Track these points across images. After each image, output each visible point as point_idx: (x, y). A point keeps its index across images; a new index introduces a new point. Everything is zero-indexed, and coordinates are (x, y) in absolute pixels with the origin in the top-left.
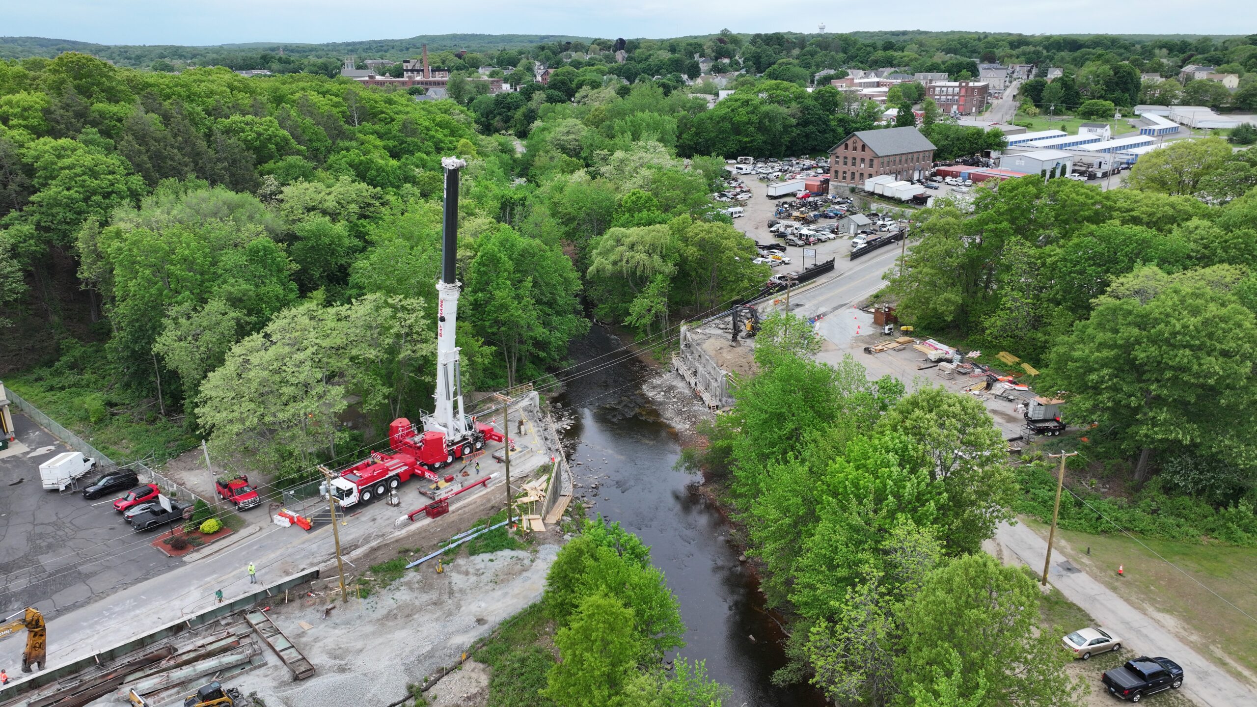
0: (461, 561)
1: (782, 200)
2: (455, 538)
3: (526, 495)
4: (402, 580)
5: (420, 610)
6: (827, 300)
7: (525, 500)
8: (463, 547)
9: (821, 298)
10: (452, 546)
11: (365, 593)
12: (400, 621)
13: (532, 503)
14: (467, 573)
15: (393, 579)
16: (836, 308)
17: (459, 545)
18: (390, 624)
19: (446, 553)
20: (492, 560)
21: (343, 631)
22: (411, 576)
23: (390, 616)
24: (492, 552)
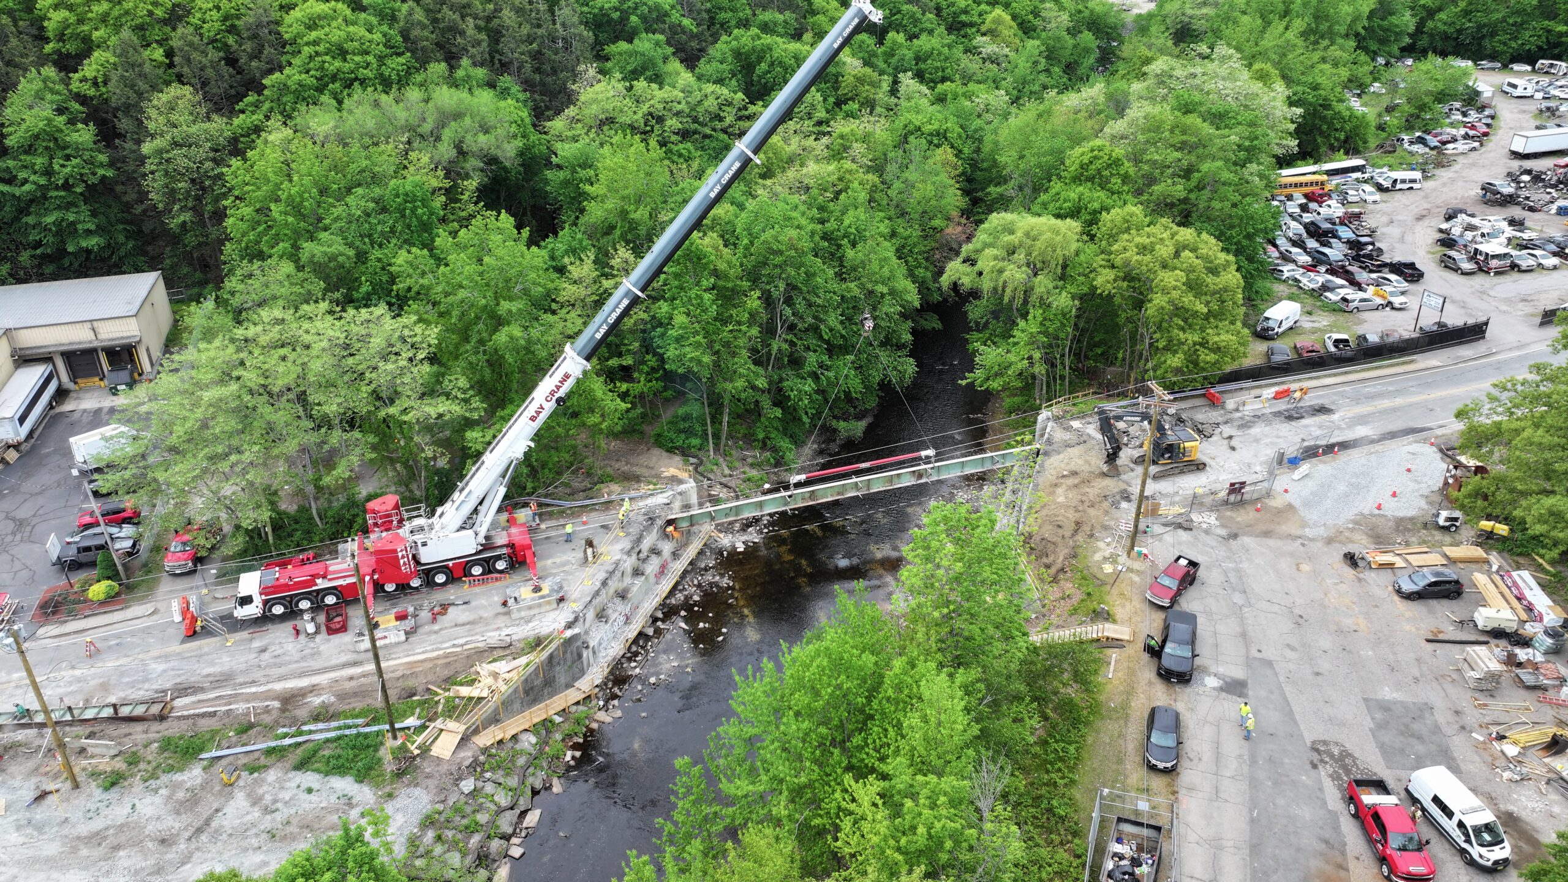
0: (272, 775)
1: (1528, 164)
2: (305, 728)
3: (471, 683)
4: (178, 777)
5: (137, 843)
6: (1394, 410)
7: (465, 691)
8: (299, 751)
9: (1386, 403)
10: (287, 741)
11: (114, 781)
12: (97, 852)
13: (471, 699)
14: (256, 801)
15: (171, 769)
16: (1392, 435)
17: (299, 744)
18: (84, 852)
19: (270, 752)
20: (310, 791)
21: (22, 840)
22: (193, 775)
23: (96, 838)
24: (327, 774)
